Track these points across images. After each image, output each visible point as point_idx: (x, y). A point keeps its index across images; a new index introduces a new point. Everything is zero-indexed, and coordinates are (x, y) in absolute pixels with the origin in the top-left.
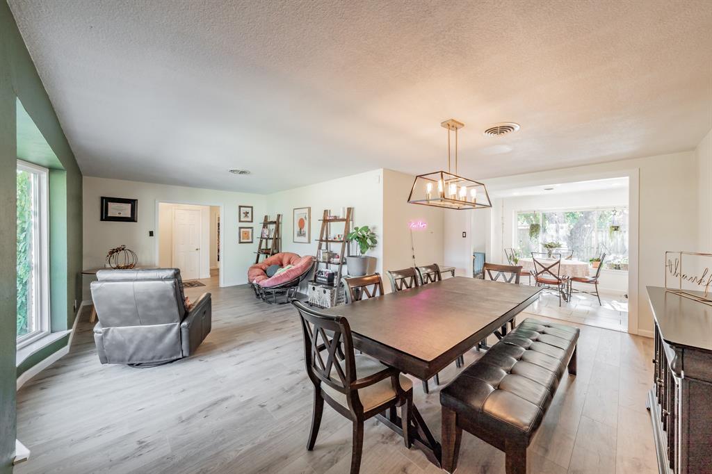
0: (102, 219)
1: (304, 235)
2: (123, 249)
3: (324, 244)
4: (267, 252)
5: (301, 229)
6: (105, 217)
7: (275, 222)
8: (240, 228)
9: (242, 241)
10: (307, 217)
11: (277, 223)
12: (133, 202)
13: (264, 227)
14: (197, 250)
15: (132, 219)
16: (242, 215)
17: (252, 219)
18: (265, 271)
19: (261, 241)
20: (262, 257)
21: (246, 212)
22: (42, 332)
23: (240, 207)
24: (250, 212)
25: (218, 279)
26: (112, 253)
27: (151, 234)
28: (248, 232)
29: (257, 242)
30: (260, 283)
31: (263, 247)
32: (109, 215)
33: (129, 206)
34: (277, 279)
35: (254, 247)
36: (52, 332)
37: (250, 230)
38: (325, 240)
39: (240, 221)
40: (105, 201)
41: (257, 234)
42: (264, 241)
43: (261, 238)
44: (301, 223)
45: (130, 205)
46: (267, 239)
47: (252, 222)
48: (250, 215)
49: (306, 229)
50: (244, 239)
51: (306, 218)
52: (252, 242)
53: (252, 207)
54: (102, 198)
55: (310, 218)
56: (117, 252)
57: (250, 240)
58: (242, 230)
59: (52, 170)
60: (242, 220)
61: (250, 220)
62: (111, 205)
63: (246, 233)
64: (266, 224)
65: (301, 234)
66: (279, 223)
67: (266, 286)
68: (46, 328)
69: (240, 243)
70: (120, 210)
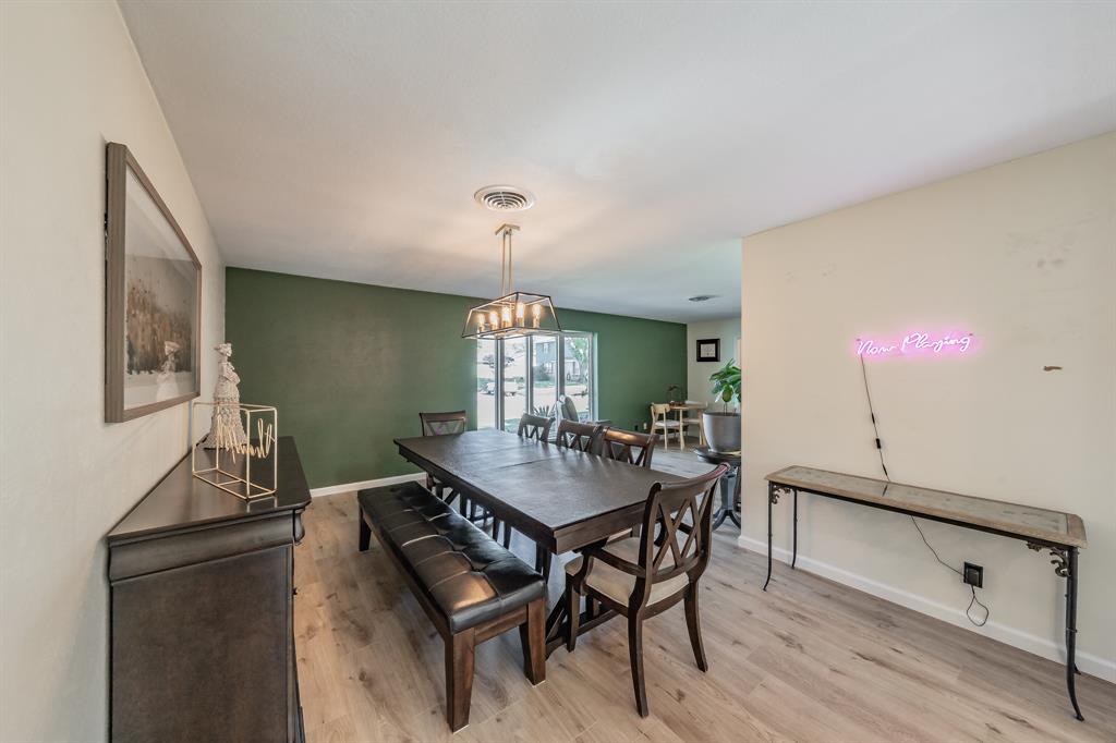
12: (716, 342)
15: (716, 359)
32: (702, 356)
33: (713, 346)
54: (698, 341)
70: (708, 351)
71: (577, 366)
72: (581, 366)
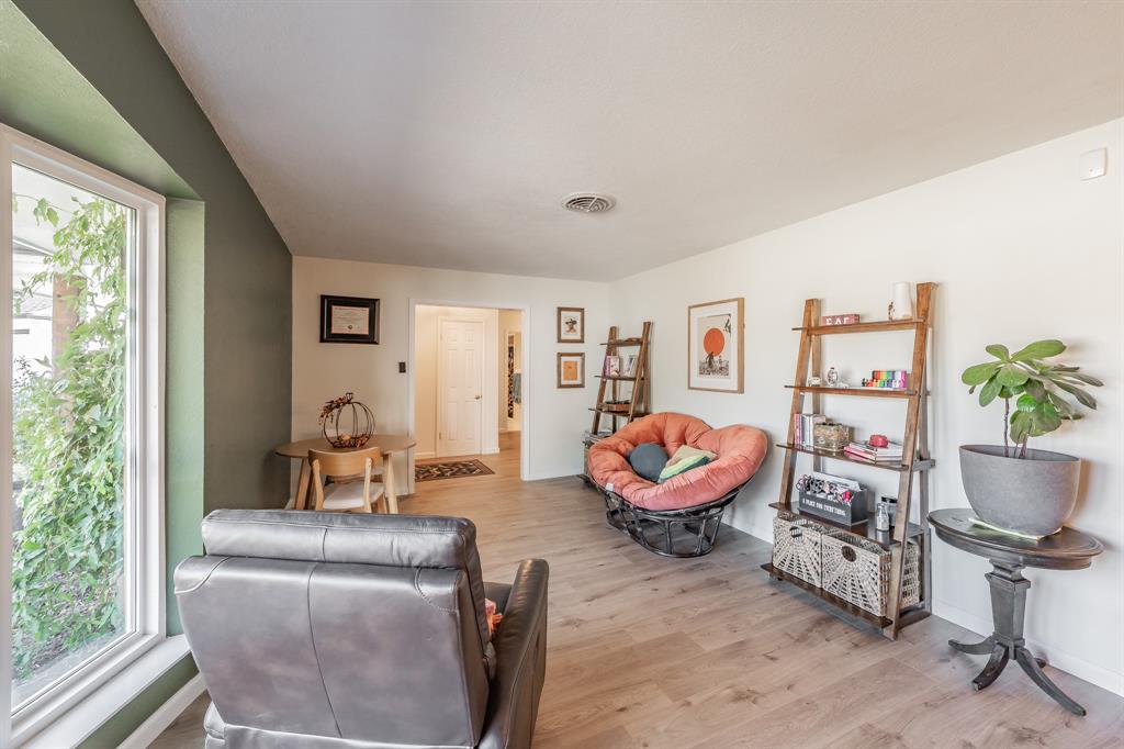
0: (322, 340)
1: (723, 370)
2: (349, 402)
3: (808, 397)
4: (619, 409)
5: (711, 356)
6: (328, 336)
7: (638, 342)
8: (560, 355)
9: (563, 382)
10: (734, 324)
11: (643, 342)
12: (371, 304)
13: (608, 353)
14: (477, 398)
15: (370, 339)
16: (564, 328)
17: (583, 336)
18: (627, 458)
19: (603, 384)
20: (606, 420)
21: (570, 321)
22: (145, 634)
23: (560, 310)
24: (579, 322)
25: (518, 459)
26: (329, 409)
27: (402, 368)
28: (575, 364)
29: (593, 385)
30: (626, 493)
31: (608, 397)
32: (333, 331)
33: (364, 312)
34: (678, 492)
35: (588, 396)
36: (169, 634)
37: (578, 359)
38: (810, 386)
39: (560, 341)
40: (328, 302)
41: (594, 366)
42: (609, 383)
43: (604, 376)
44: (714, 341)
45: (367, 309)
46: (615, 379)
47: (582, 341)
48: (578, 327)
49: (729, 354)
50: (568, 378)
51: (728, 327)
52: (581, 386)
53: (582, 310)
54: (323, 298)
55: (742, 326)
56: (338, 406)
57: (578, 382)
58: (564, 359)
59: (172, 197)
60: (563, 337)
61: (578, 337)
62: (336, 310)
63: (569, 366)
64: (613, 345)
65: (709, 367)
66: (648, 344)
67: (648, 506)
68: (155, 626)
69: (560, 386)
70: (350, 320)
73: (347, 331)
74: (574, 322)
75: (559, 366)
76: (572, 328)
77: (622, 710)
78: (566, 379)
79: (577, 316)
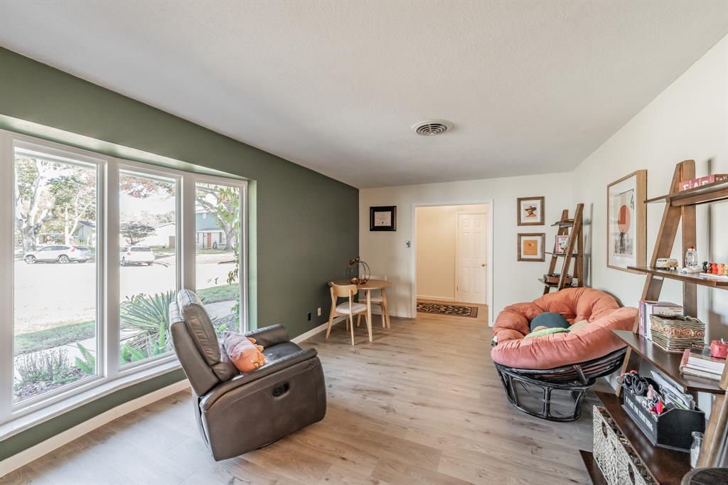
0: (371, 230)
6: (373, 228)
8: (520, 235)
9: (523, 257)
12: (392, 209)
13: (560, 233)
14: (483, 265)
15: (391, 228)
16: (524, 213)
17: (543, 219)
19: (555, 260)
21: (529, 208)
23: (520, 200)
24: (539, 208)
26: (350, 264)
27: (408, 244)
28: (536, 242)
32: (376, 225)
33: (389, 214)
37: (539, 239)
39: (520, 224)
45: (391, 212)
47: (542, 224)
48: (538, 212)
50: (528, 254)
54: (371, 208)
56: (353, 263)
57: (538, 257)
58: (523, 238)
60: (523, 221)
61: (538, 220)
62: (376, 215)
63: (530, 244)
66: (580, 224)
69: (520, 259)
70: (383, 219)
71: (224, 236)
72: (227, 237)
73: (381, 225)
74: (535, 209)
75: (519, 244)
76: (532, 213)
77: (343, 459)
78: (525, 254)
79: (537, 203)
